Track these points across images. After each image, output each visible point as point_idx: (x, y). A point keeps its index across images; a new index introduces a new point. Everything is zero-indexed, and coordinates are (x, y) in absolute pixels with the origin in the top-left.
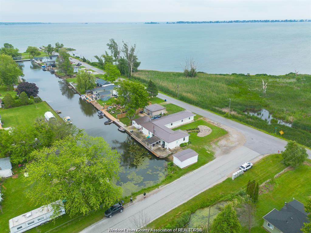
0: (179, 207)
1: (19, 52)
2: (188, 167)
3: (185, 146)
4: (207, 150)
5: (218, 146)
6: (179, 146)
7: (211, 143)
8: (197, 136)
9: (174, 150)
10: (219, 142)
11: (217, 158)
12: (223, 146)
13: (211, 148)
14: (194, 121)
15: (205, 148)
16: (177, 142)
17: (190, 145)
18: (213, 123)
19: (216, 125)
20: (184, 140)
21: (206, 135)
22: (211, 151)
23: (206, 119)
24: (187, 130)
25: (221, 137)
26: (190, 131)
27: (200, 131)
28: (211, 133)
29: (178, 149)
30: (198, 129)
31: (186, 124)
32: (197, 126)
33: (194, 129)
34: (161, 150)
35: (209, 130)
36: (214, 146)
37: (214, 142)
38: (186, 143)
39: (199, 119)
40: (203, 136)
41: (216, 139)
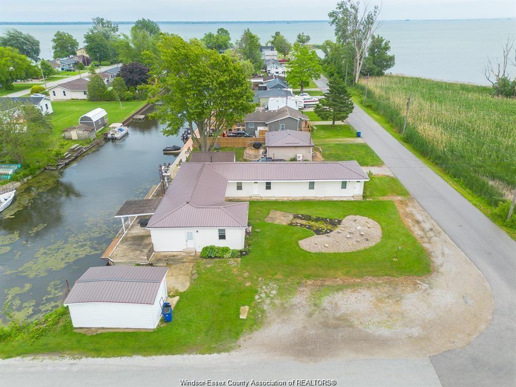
3: (216, 257)
4: (253, 305)
5: (315, 305)
6: (199, 250)
7: (309, 282)
8: (300, 242)
9: (166, 257)
10: (340, 294)
11: (233, 353)
12: (338, 314)
13: (277, 302)
14: (361, 198)
15: (256, 292)
16: (190, 237)
17: (232, 261)
18: (418, 222)
19: (420, 233)
20: (222, 237)
21: (332, 251)
22: (263, 311)
23: (409, 204)
24: (296, 217)
25: (375, 279)
26: (299, 221)
27: (331, 231)
28: (359, 252)
29: (182, 258)
30: (335, 223)
31: (323, 199)
32: (345, 216)
33: (325, 220)
34: (141, 242)
35: (367, 240)
36: (301, 298)
37: (322, 285)
38: (226, 250)
39: (385, 198)
40: (313, 251)
41: (344, 277)
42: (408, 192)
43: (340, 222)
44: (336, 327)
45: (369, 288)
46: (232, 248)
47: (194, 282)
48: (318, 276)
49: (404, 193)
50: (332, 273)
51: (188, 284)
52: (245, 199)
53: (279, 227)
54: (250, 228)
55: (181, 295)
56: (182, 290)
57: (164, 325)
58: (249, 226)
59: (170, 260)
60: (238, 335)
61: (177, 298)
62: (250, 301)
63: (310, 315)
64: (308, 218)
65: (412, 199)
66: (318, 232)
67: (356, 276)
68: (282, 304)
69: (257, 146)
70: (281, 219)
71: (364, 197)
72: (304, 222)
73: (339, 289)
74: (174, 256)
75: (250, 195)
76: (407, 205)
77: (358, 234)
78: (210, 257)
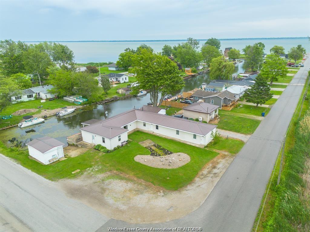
3: (98, 149)
4: (83, 170)
5: (103, 180)
7: (115, 172)
8: (137, 156)
9: (83, 144)
12: (105, 187)
14: (203, 147)
15: (91, 167)
16: (93, 138)
17: (101, 153)
18: (214, 168)
19: (205, 173)
20: (104, 141)
22: (82, 174)
23: (227, 158)
24: (154, 145)
27: (160, 156)
30: (167, 153)
32: (178, 152)
33: (165, 150)
39: (218, 151)
42: (238, 152)
43: (170, 154)
47: (79, 156)
48: (122, 171)
49: (235, 152)
50: (130, 172)
53: (140, 147)
55: (69, 158)
61: (66, 159)
64: (159, 147)
66: (153, 154)
68: (92, 175)
70: (147, 144)
71: (206, 147)
72: (154, 148)
74: (87, 145)
75: (149, 130)
76: (224, 158)
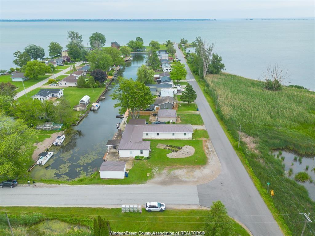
0: (44, 208)
1: (144, 45)
2: (108, 179)
3: (139, 159)
4: (151, 173)
5: (169, 173)
6: (134, 157)
7: (168, 167)
8: (167, 155)
9: (123, 159)
10: (177, 170)
11: (145, 184)
12: (175, 175)
13: (158, 172)
14: (191, 139)
15: (152, 169)
16: (131, 153)
17: (145, 161)
18: (208, 148)
19: (207, 152)
20: (142, 153)
21: (177, 158)
22: (154, 175)
23: (208, 142)
24: (167, 146)
25: (188, 166)
26: (168, 147)
27: (178, 151)
28: (185, 158)
29: (129, 160)
30: (180, 148)
31: (178, 139)
32: (184, 146)
33: (176, 147)
34: (115, 154)
35: (189, 154)
36: (165, 171)
37: (172, 168)
38: (143, 157)
39: (200, 139)
40: (171, 157)
41: (179, 165)
42: (209, 137)
43: (181, 148)
44: (174, 179)
45: (186, 168)
46: (145, 156)
47: (133, 167)
48: (171, 165)
49: (207, 137)
50: (175, 164)
51: (131, 167)
52: (149, 139)
53: (160, 149)
54: (151, 150)
55: (129, 170)
56: (129, 169)
57: (126, 178)
58: (150, 149)
59: (125, 160)
60: (146, 180)
61: (129, 171)
62: (150, 172)
63: (167, 176)
64: (171, 146)
65: (209, 140)
66: (174, 151)
67: (183, 165)
68: (159, 173)
69: (155, 115)
70: (162, 146)
71: (192, 138)
72: (169, 148)
73: (177, 169)
75: (151, 137)
76: (207, 142)
77: (186, 152)
78: (138, 159)
